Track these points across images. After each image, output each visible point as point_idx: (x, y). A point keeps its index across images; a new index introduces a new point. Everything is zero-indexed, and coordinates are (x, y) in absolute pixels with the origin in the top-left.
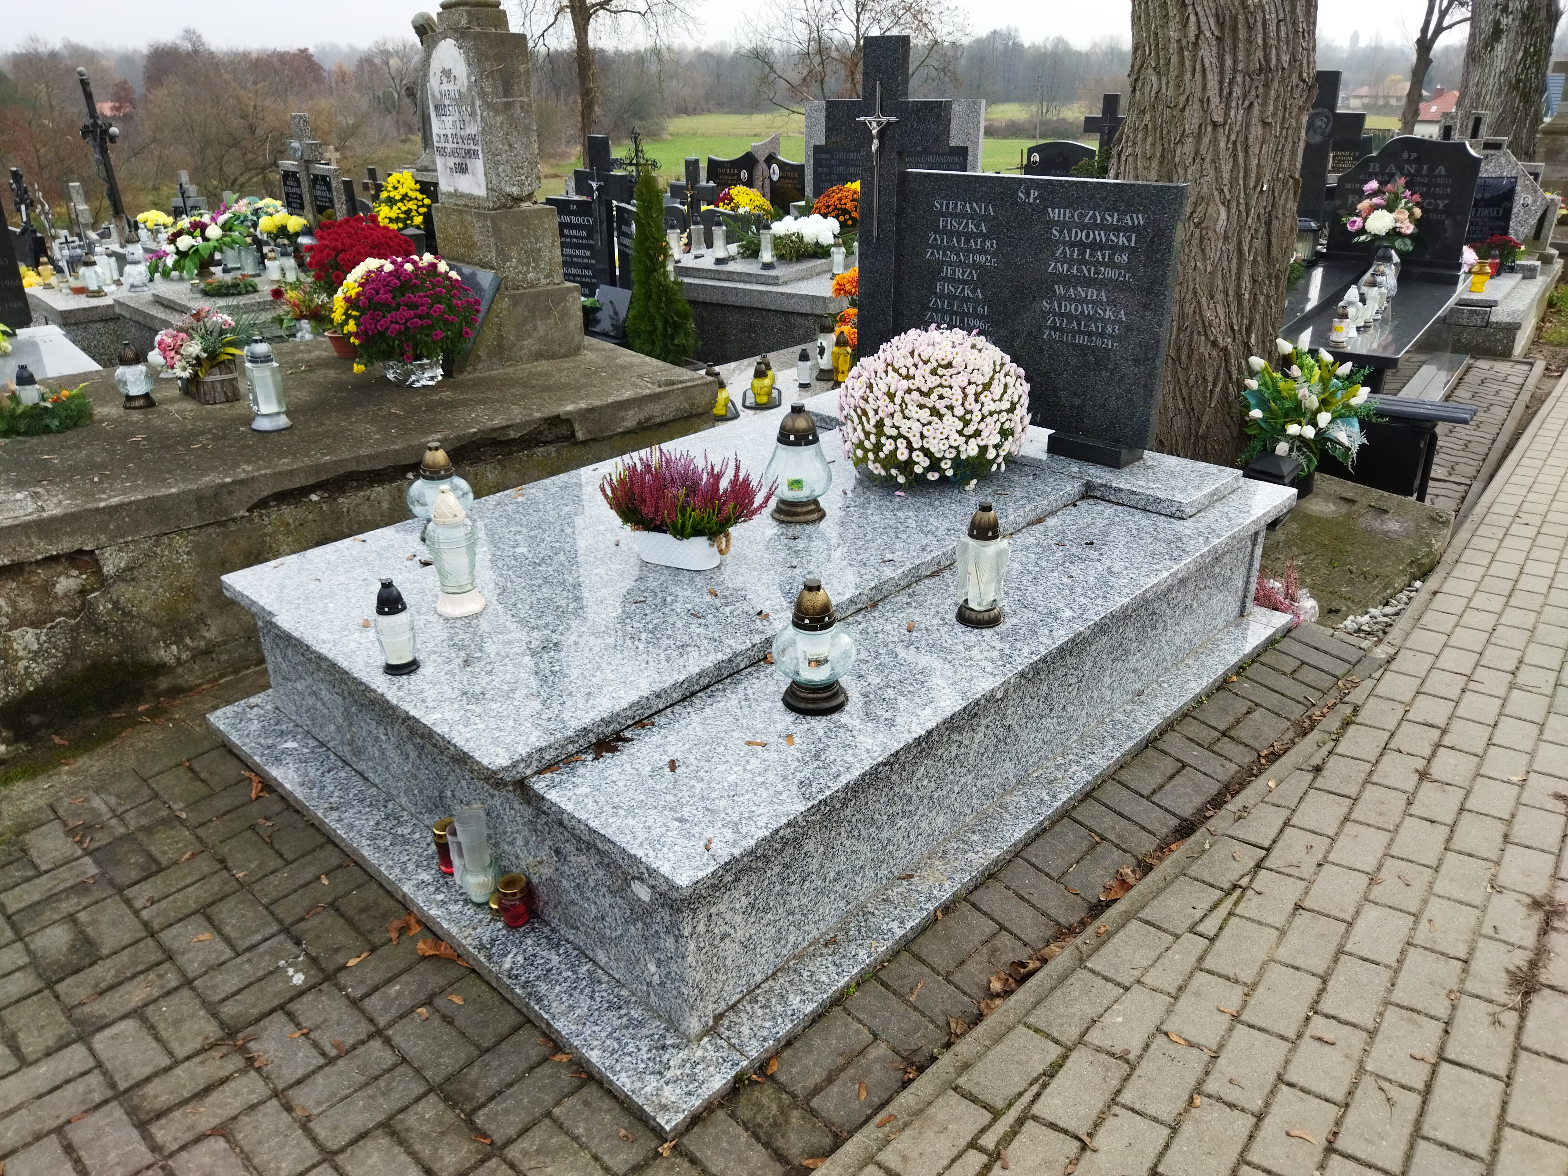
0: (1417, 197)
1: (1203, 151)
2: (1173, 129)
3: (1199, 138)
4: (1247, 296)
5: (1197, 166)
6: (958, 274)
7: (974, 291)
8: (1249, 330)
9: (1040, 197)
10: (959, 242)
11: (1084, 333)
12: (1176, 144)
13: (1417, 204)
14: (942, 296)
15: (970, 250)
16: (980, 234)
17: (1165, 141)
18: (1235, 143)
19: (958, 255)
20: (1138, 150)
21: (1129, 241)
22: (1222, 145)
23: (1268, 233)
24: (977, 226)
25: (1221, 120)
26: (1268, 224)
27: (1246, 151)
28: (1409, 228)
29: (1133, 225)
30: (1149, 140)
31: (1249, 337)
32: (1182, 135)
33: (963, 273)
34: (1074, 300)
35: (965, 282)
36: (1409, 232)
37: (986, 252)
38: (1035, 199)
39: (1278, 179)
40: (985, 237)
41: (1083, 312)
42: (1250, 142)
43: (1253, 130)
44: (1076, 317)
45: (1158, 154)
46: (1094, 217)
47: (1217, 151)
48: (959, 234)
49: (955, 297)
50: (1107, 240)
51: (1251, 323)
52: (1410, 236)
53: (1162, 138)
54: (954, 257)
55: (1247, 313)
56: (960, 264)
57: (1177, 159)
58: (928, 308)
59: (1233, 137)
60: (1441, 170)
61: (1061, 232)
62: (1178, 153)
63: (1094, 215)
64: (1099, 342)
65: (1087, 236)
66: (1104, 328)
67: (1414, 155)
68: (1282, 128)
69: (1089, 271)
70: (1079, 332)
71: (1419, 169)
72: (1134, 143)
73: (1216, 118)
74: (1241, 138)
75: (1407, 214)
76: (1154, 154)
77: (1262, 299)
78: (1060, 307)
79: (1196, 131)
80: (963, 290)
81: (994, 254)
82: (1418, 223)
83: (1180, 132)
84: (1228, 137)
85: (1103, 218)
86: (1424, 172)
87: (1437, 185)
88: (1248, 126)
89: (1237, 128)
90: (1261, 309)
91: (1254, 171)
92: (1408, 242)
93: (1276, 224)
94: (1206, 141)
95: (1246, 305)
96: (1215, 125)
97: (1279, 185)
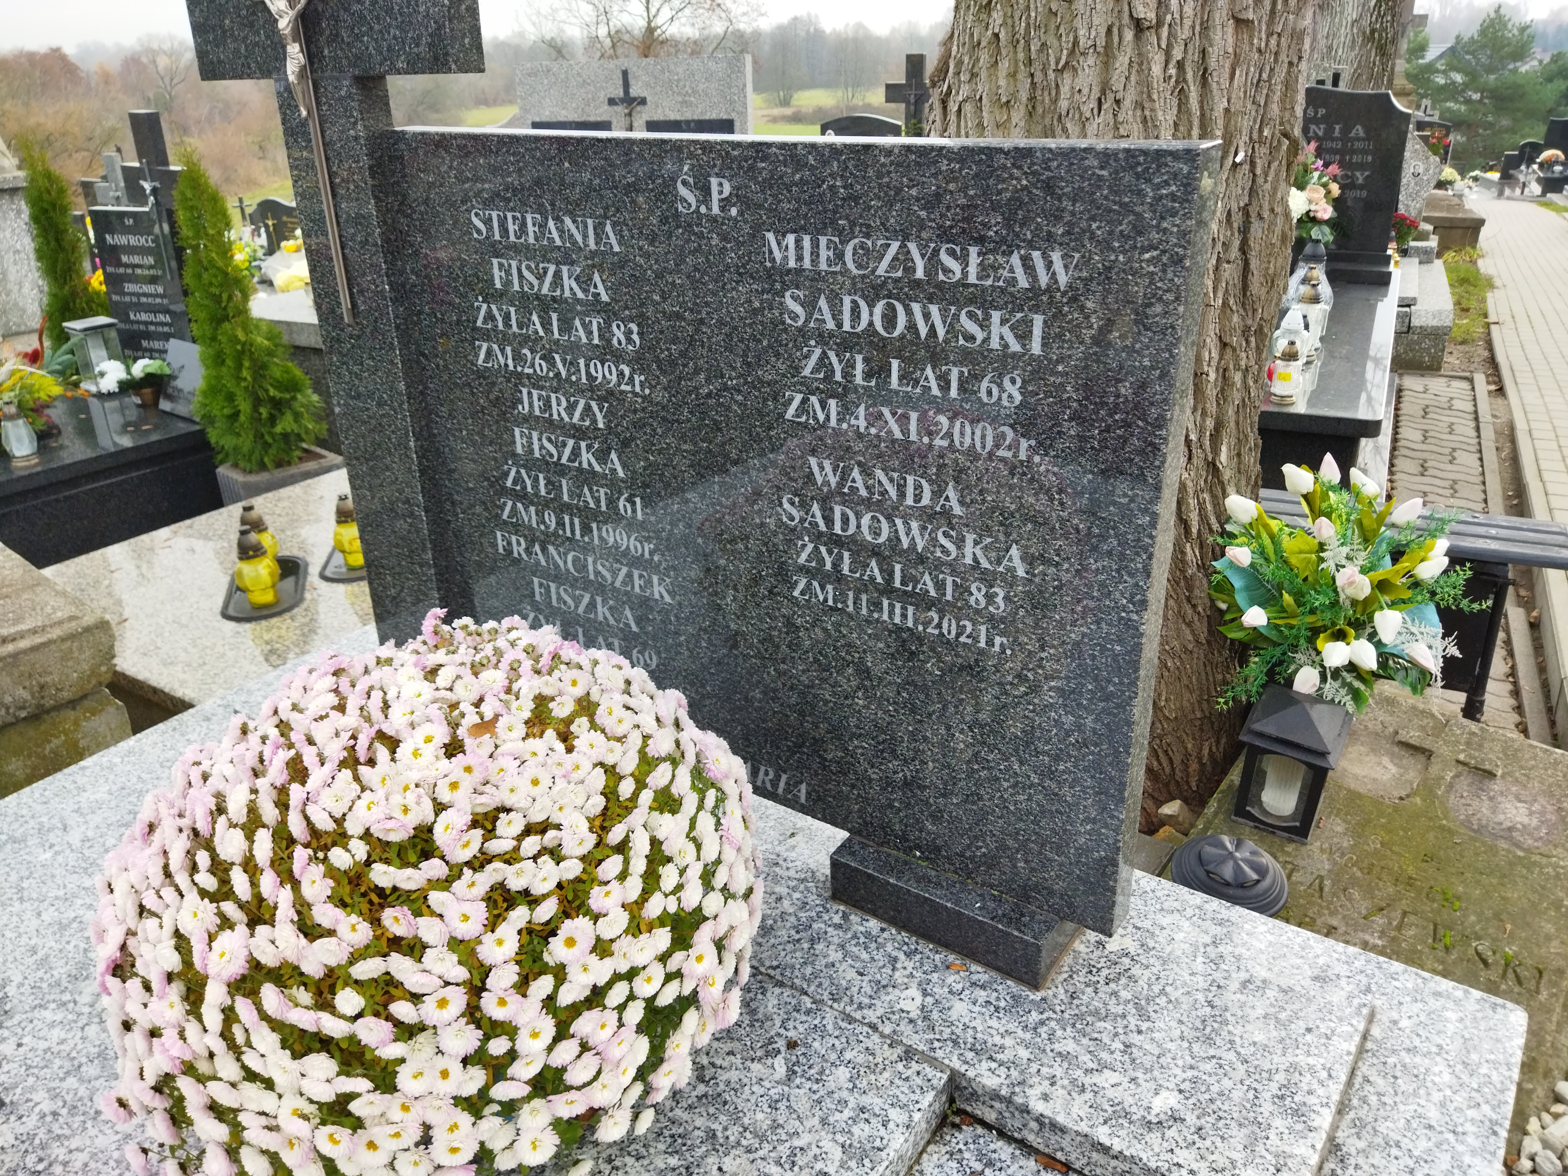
0: (1334, 169)
1: (1117, 82)
2: (1051, 40)
3: (1107, 56)
4: (1212, 376)
5: (1106, 116)
6: (558, 410)
7: (602, 456)
8: (1216, 438)
9: (737, 197)
10: (546, 324)
11: (906, 597)
12: (1059, 71)
13: (1335, 179)
14: (530, 464)
15: (574, 348)
16: (595, 306)
17: (1037, 67)
18: (1180, 65)
19: (548, 358)
20: (983, 88)
21: (1024, 336)
22: (1157, 70)
23: (1244, 249)
24: (584, 281)
25: (1152, 15)
26: (1245, 231)
27: (1204, 82)
28: (1326, 212)
29: (1034, 290)
30: (1004, 66)
31: (1216, 451)
32: (1072, 53)
33: (571, 408)
34: (868, 503)
35: (579, 433)
36: (1326, 216)
37: (618, 357)
38: (725, 203)
39: (1261, 141)
40: (609, 313)
41: (895, 539)
42: (1212, 63)
43: (1217, 35)
44: (875, 552)
45: (1024, 96)
46: (903, 260)
47: (1146, 86)
48: (545, 305)
49: (561, 470)
50: (951, 330)
51: (1219, 426)
52: (1327, 222)
53: (1030, 62)
54: (541, 366)
55: (1212, 408)
56: (559, 384)
57: (1064, 104)
58: (504, 491)
59: (1177, 54)
60: (1359, 130)
61: (810, 305)
62: (1065, 90)
63: (904, 253)
64: (950, 628)
65: (890, 320)
66: (962, 590)
67: (1322, 112)
68: (1270, 34)
69: (903, 421)
70: (888, 590)
71: (1329, 131)
72: (974, 75)
73: (1141, 12)
74: (1194, 56)
75: (1323, 191)
76: (1014, 95)
77: (1238, 377)
78: (829, 521)
79: (1101, 42)
80: (576, 454)
81: (638, 362)
82: (1337, 203)
83: (1067, 45)
84: (1168, 54)
85: (933, 263)
86: (1337, 133)
87: (1353, 152)
88: (1206, 28)
89: (1186, 34)
90: (1236, 397)
91: (1221, 122)
92: (1327, 229)
93: (1257, 230)
94: (1122, 61)
95: (1211, 392)
96: (1139, 26)
97: (1262, 151)
